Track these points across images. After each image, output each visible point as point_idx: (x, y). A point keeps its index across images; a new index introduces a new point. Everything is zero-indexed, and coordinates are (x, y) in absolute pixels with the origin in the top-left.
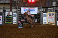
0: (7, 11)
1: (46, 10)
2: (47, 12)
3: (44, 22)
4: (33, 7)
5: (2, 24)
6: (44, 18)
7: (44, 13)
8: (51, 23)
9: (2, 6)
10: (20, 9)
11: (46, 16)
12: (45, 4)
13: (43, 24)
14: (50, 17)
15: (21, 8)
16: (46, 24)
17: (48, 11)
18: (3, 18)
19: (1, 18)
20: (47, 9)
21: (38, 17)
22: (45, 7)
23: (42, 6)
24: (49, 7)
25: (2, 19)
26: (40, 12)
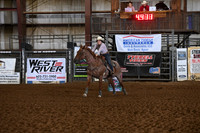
0: (78, 44)
1: (184, 40)
2: (187, 46)
3: (179, 74)
4: (148, 33)
5: (65, 80)
6: (179, 62)
7: (178, 50)
8: (198, 76)
9: (66, 32)
10: (114, 39)
11: (185, 56)
12: (182, 24)
13: (176, 80)
14: (196, 59)
15: (116, 36)
16: (186, 79)
17: (191, 43)
18: (67, 64)
19: (64, 65)
20: (188, 37)
21: (163, 59)
22: (182, 33)
23: (173, 31)
24: (194, 33)
25: (64, 68)
26: (169, 46)
